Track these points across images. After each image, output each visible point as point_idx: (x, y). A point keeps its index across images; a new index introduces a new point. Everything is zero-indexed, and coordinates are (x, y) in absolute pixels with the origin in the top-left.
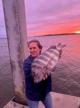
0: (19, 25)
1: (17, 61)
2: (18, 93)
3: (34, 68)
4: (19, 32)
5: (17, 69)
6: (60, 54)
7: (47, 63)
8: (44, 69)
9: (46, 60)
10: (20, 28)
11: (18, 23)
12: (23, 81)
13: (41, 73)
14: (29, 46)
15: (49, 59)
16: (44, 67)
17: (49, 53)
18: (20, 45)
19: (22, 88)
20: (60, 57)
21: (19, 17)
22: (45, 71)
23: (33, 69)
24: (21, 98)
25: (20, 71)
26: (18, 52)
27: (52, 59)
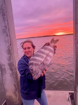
0: (8, 27)
1: (7, 64)
2: (10, 97)
3: (32, 66)
4: (8, 34)
5: (7, 72)
6: (55, 50)
7: (43, 59)
8: (42, 65)
9: (42, 57)
10: (9, 30)
11: (7, 25)
12: (15, 84)
13: (39, 69)
14: (22, 46)
15: (45, 56)
16: (41, 64)
17: (44, 50)
18: (10, 47)
19: (14, 92)
20: (55, 53)
21: (8, 19)
22: (43, 66)
23: (30, 67)
24: (13, 101)
25: (11, 74)
26: (8, 54)
27: (48, 55)
